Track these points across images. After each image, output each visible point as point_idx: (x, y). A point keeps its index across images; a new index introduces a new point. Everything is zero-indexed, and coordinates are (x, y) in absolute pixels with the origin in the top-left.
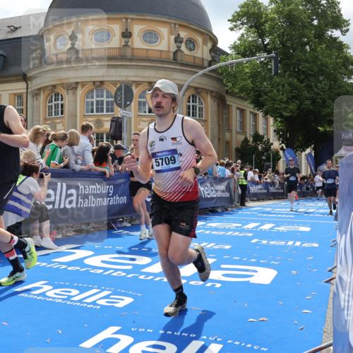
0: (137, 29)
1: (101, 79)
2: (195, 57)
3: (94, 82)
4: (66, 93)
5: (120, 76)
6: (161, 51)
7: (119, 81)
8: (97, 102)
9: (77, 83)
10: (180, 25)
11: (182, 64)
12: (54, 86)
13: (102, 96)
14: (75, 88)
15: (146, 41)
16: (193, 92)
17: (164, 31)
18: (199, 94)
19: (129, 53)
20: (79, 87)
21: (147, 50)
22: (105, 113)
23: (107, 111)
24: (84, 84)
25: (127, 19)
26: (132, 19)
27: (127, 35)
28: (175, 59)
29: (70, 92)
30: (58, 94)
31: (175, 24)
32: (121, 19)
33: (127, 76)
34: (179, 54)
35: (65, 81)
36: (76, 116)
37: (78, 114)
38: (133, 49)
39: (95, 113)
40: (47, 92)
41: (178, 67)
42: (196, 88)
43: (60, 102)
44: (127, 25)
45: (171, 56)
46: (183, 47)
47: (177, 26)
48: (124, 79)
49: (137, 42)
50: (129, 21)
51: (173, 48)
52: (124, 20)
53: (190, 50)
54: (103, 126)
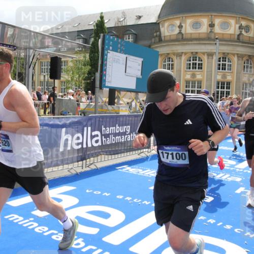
0: (217, 21)
1: (196, 51)
2: (249, 37)
3: (192, 53)
4: (175, 58)
5: (208, 49)
6: (231, 35)
7: (206, 52)
8: (193, 63)
9: (182, 53)
10: (242, 18)
11: (243, 42)
12: (168, 54)
13: (196, 60)
14: (181, 55)
15: (222, 28)
16: (248, 58)
17: (232, 22)
18: (251, 59)
19: (212, 36)
20: (183, 55)
21: (223, 34)
22: (197, 70)
23: (199, 68)
24: (186, 54)
25: (212, 15)
26: (215, 16)
27: (212, 25)
28: (238, 38)
29: (178, 58)
30: (170, 58)
31: (239, 18)
32: (208, 16)
33: (211, 50)
34: (241, 36)
35: (176, 52)
36: (181, 71)
37: (182, 70)
38: (215, 34)
39: (191, 70)
40: (164, 56)
41: (240, 44)
42: (249, 56)
43: (171, 63)
44: (211, 20)
45: (236, 37)
46: (243, 32)
47: (240, 19)
48: (209, 51)
49: (217, 29)
50: (213, 17)
51: (238, 33)
52: (210, 17)
53: (247, 32)
54: (196, 77)
